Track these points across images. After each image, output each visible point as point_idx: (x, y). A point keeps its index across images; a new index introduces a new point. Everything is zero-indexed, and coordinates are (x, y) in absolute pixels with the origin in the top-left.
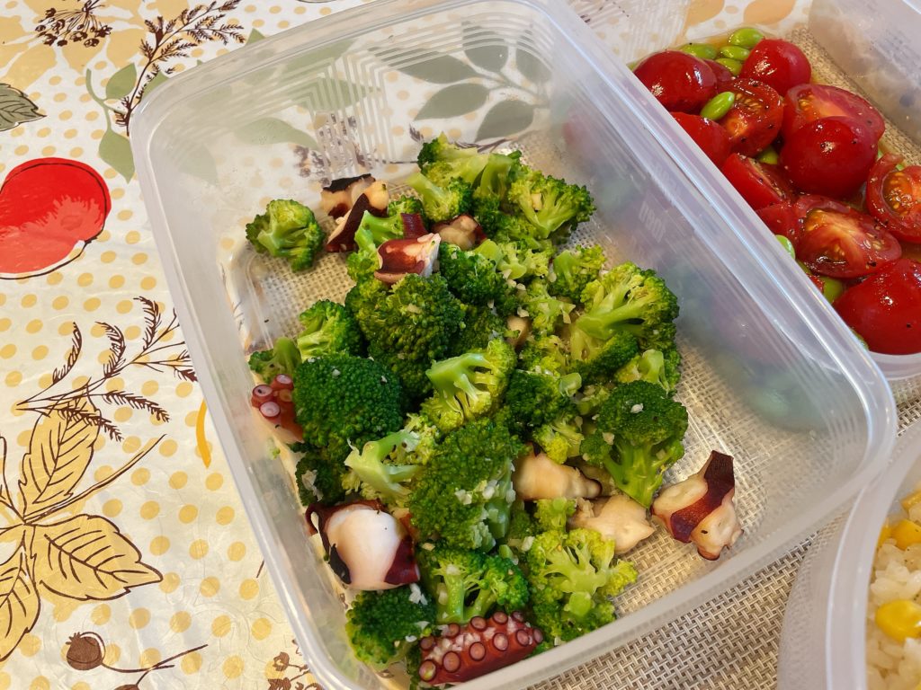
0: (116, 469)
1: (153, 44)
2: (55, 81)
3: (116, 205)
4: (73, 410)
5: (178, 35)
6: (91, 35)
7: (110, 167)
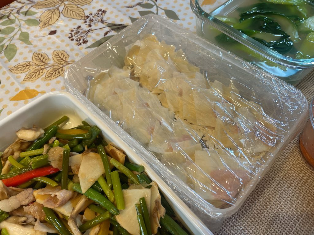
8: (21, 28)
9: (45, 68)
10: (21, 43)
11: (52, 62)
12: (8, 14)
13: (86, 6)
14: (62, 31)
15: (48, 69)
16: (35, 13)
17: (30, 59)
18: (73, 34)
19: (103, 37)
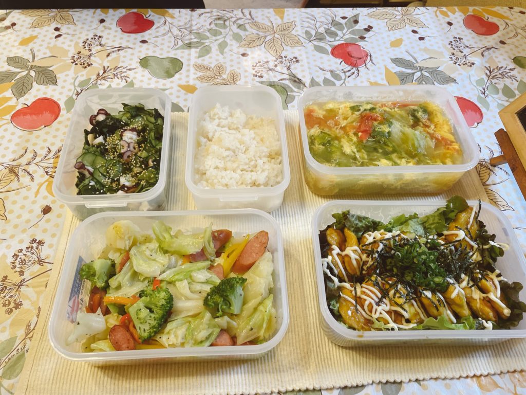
0: (13, 189)
1: (101, 75)
2: (67, 75)
3: (59, 119)
4: (13, 171)
5: (110, 74)
6: (86, 65)
7: (64, 107)
8: (227, 36)
9: (217, 78)
10: (217, 50)
11: (225, 76)
12: (226, 18)
13: (289, 48)
14: (253, 58)
15: (218, 80)
16: (245, 30)
17: (212, 66)
18: (258, 65)
19: (277, 80)
